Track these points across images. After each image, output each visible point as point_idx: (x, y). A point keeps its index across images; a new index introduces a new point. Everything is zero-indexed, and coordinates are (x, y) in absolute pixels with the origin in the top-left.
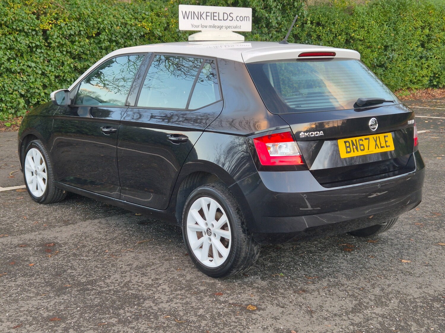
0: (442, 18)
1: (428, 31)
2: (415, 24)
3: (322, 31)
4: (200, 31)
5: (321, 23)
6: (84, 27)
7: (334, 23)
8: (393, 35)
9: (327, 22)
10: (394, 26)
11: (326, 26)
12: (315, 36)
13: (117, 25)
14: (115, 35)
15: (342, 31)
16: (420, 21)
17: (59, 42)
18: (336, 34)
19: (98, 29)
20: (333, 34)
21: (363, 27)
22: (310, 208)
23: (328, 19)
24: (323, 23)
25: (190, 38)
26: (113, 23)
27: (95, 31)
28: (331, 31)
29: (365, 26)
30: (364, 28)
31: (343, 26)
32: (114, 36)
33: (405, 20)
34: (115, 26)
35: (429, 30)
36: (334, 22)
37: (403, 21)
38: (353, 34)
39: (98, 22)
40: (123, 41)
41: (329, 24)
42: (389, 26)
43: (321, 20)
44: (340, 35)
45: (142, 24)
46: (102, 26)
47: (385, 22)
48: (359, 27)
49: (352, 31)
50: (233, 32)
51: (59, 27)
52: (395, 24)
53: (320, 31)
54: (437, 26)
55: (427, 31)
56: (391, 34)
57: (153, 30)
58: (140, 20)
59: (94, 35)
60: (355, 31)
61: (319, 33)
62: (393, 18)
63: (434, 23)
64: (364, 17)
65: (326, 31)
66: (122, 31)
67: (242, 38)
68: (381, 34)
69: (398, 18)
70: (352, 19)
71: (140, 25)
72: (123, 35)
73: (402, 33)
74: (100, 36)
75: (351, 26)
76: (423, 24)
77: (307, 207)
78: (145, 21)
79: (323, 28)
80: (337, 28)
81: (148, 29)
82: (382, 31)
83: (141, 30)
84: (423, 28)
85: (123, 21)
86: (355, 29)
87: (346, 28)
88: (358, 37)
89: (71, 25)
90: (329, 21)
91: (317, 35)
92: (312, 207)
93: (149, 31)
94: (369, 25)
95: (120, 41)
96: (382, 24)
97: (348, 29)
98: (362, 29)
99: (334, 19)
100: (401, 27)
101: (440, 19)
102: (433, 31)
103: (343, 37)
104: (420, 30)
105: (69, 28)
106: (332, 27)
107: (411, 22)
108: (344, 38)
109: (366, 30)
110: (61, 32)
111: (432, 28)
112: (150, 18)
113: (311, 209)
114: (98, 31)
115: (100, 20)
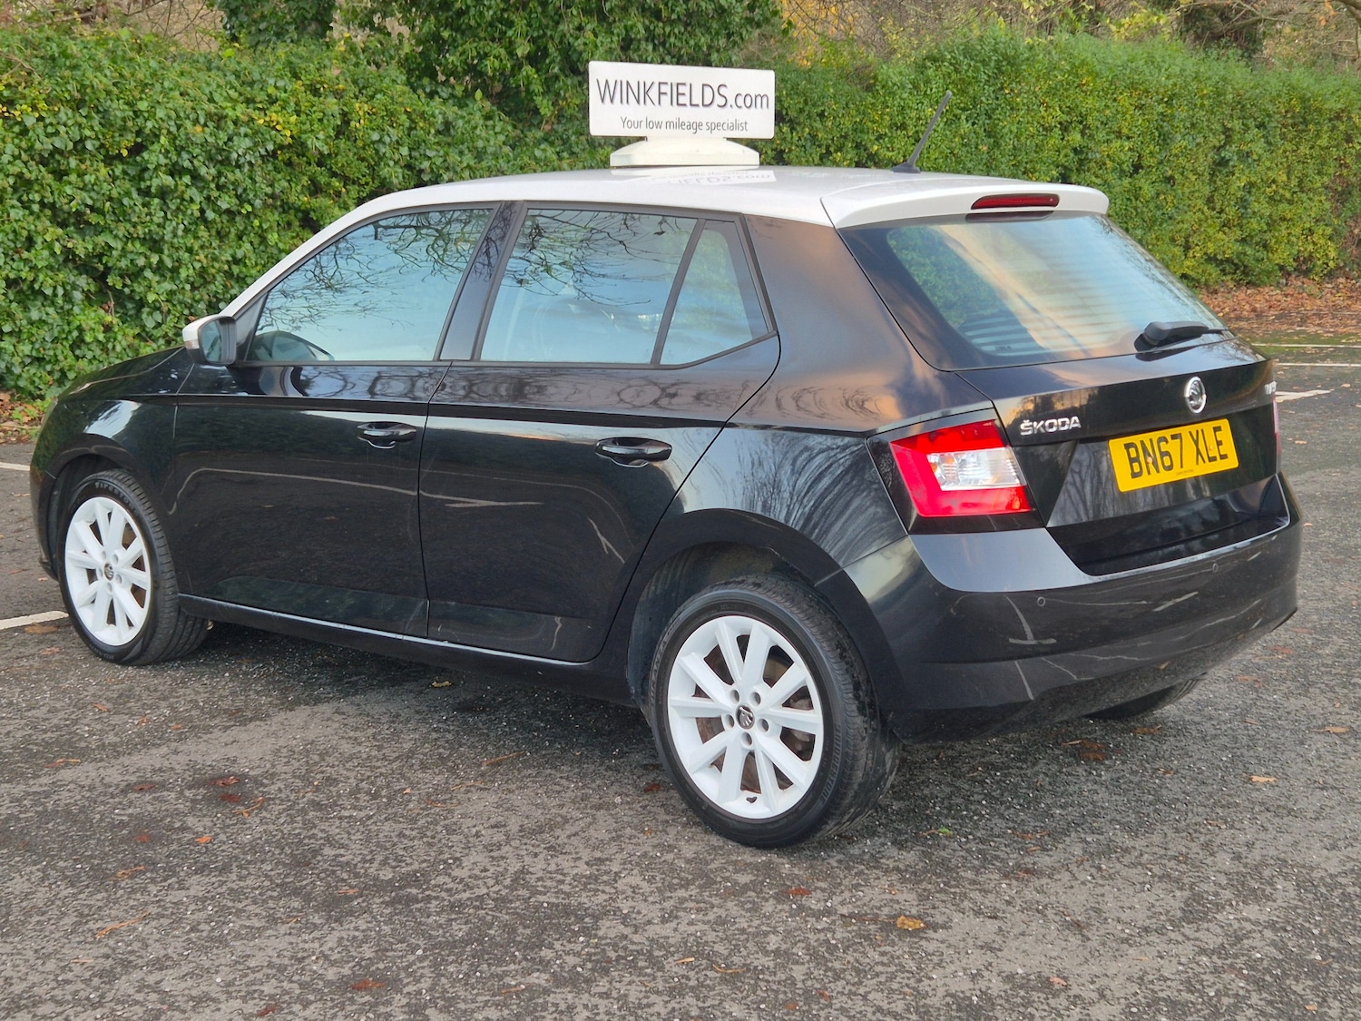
0: (1115, 100)
1: (1078, 137)
2: (1043, 117)
3: (789, 139)
4: (641, 139)
5: (787, 114)
6: (96, 129)
7: (821, 115)
8: (985, 148)
9: (801, 111)
10: (987, 121)
11: (799, 124)
12: (769, 152)
13: (196, 122)
14: (189, 152)
15: (845, 137)
16: (1058, 109)
17: (20, 176)
18: (828, 147)
19: (139, 133)
20: (820, 146)
21: (903, 127)
22: (1031, 641)
23: (806, 102)
24: (792, 114)
25: (616, 158)
26: (182, 115)
27: (129, 139)
28: (813, 137)
29: (908, 122)
30: (905, 129)
31: (847, 124)
32: (185, 155)
33: (1018, 104)
34: (188, 124)
35: (1083, 133)
36: (823, 111)
37: (1012, 109)
38: (876, 148)
39: (137, 114)
40: (213, 171)
41: (809, 117)
42: (973, 124)
43: (786, 105)
44: (839, 149)
45: (267, 119)
46: (150, 124)
47: (964, 110)
48: (890, 127)
49: (873, 138)
50: (728, 139)
51: (17, 129)
52: (990, 118)
53: (784, 139)
54: (1102, 123)
55: (1075, 137)
56: (980, 147)
57: (304, 136)
58: (260, 106)
59: (125, 153)
60: (880, 137)
61: (781, 145)
62: (983, 99)
63: (1095, 114)
64: (905, 95)
65: (800, 138)
66: (210, 140)
67: (753, 157)
68: (954, 145)
69: (997, 99)
70: (873, 101)
71: (261, 121)
72: (214, 151)
73: (1008, 143)
74: (145, 155)
75: (870, 124)
76: (1065, 117)
77: (1026, 639)
78: (276, 107)
79: (792, 129)
80: (831, 129)
81: (288, 133)
82: (954, 137)
83: (268, 137)
84: (1065, 128)
85: (211, 108)
86: (882, 131)
87: (856, 130)
88: (890, 154)
89: (54, 122)
90: (807, 108)
91: (775, 150)
92: (1036, 637)
93: (290, 140)
94: (919, 119)
95: (203, 171)
96: (955, 116)
97: (862, 132)
98: (899, 132)
99: (823, 104)
100: (1007, 126)
101: (1109, 104)
102: (1091, 137)
103: (849, 156)
104: (1057, 131)
105: (50, 130)
106: (818, 125)
107: (1033, 110)
108: (851, 159)
109: (910, 134)
110: (24, 144)
111: (1089, 128)
112: (293, 100)
113: (1034, 642)
114: (139, 140)
115: (143, 106)
